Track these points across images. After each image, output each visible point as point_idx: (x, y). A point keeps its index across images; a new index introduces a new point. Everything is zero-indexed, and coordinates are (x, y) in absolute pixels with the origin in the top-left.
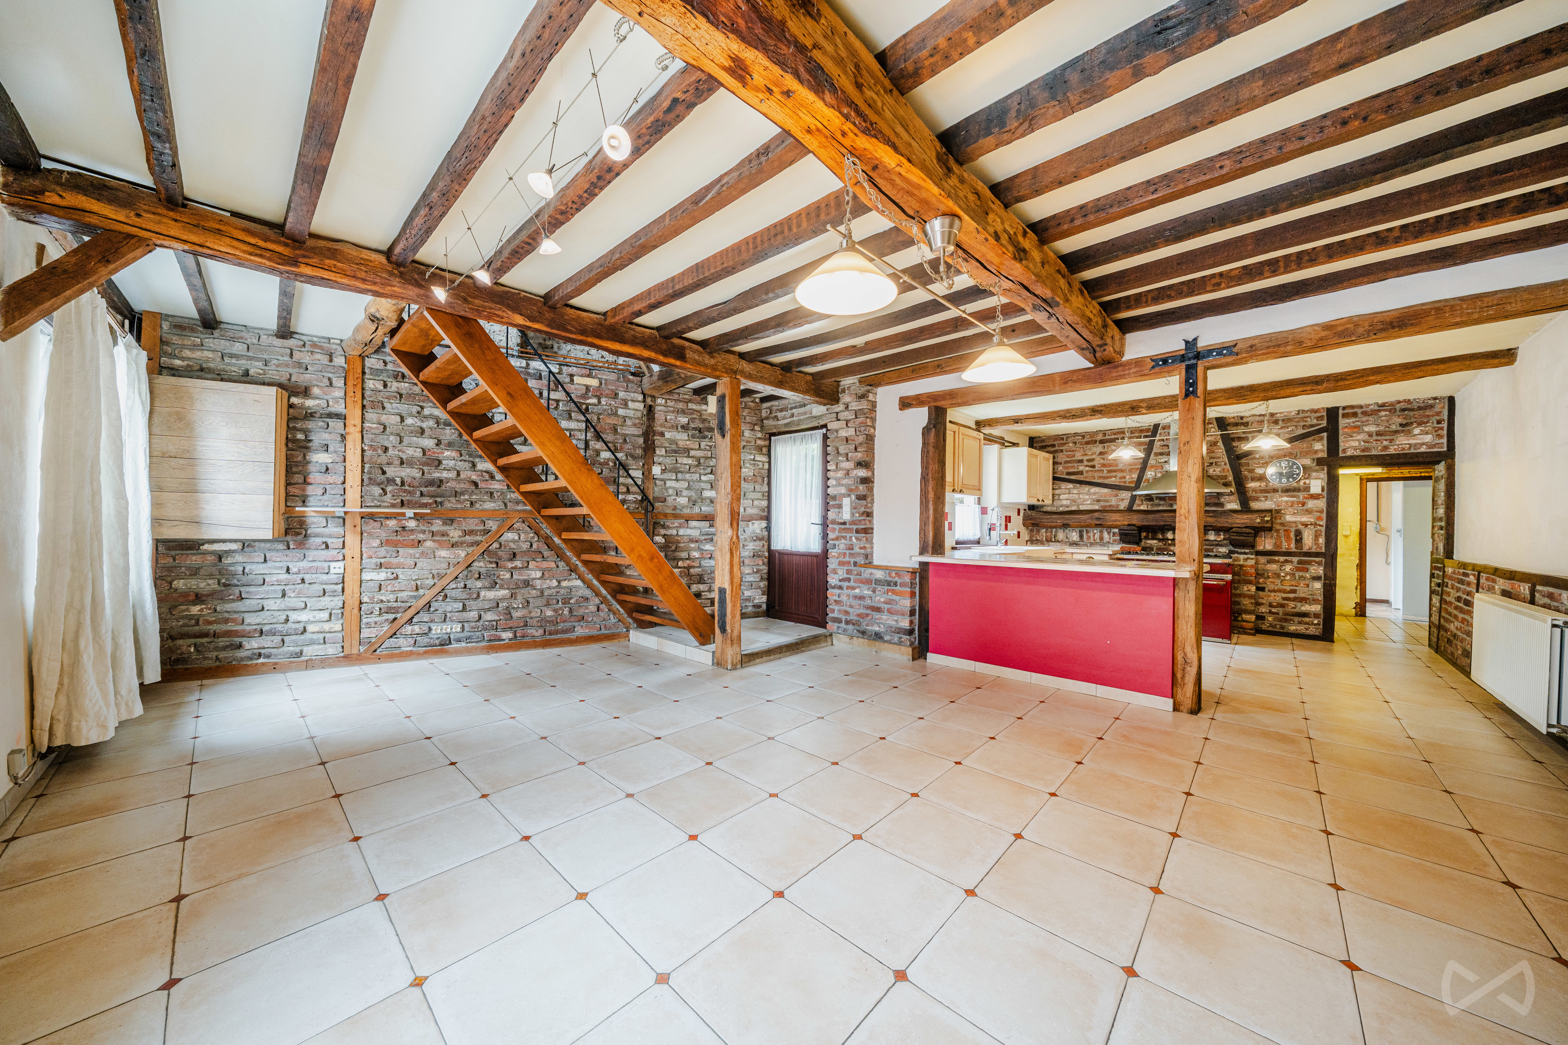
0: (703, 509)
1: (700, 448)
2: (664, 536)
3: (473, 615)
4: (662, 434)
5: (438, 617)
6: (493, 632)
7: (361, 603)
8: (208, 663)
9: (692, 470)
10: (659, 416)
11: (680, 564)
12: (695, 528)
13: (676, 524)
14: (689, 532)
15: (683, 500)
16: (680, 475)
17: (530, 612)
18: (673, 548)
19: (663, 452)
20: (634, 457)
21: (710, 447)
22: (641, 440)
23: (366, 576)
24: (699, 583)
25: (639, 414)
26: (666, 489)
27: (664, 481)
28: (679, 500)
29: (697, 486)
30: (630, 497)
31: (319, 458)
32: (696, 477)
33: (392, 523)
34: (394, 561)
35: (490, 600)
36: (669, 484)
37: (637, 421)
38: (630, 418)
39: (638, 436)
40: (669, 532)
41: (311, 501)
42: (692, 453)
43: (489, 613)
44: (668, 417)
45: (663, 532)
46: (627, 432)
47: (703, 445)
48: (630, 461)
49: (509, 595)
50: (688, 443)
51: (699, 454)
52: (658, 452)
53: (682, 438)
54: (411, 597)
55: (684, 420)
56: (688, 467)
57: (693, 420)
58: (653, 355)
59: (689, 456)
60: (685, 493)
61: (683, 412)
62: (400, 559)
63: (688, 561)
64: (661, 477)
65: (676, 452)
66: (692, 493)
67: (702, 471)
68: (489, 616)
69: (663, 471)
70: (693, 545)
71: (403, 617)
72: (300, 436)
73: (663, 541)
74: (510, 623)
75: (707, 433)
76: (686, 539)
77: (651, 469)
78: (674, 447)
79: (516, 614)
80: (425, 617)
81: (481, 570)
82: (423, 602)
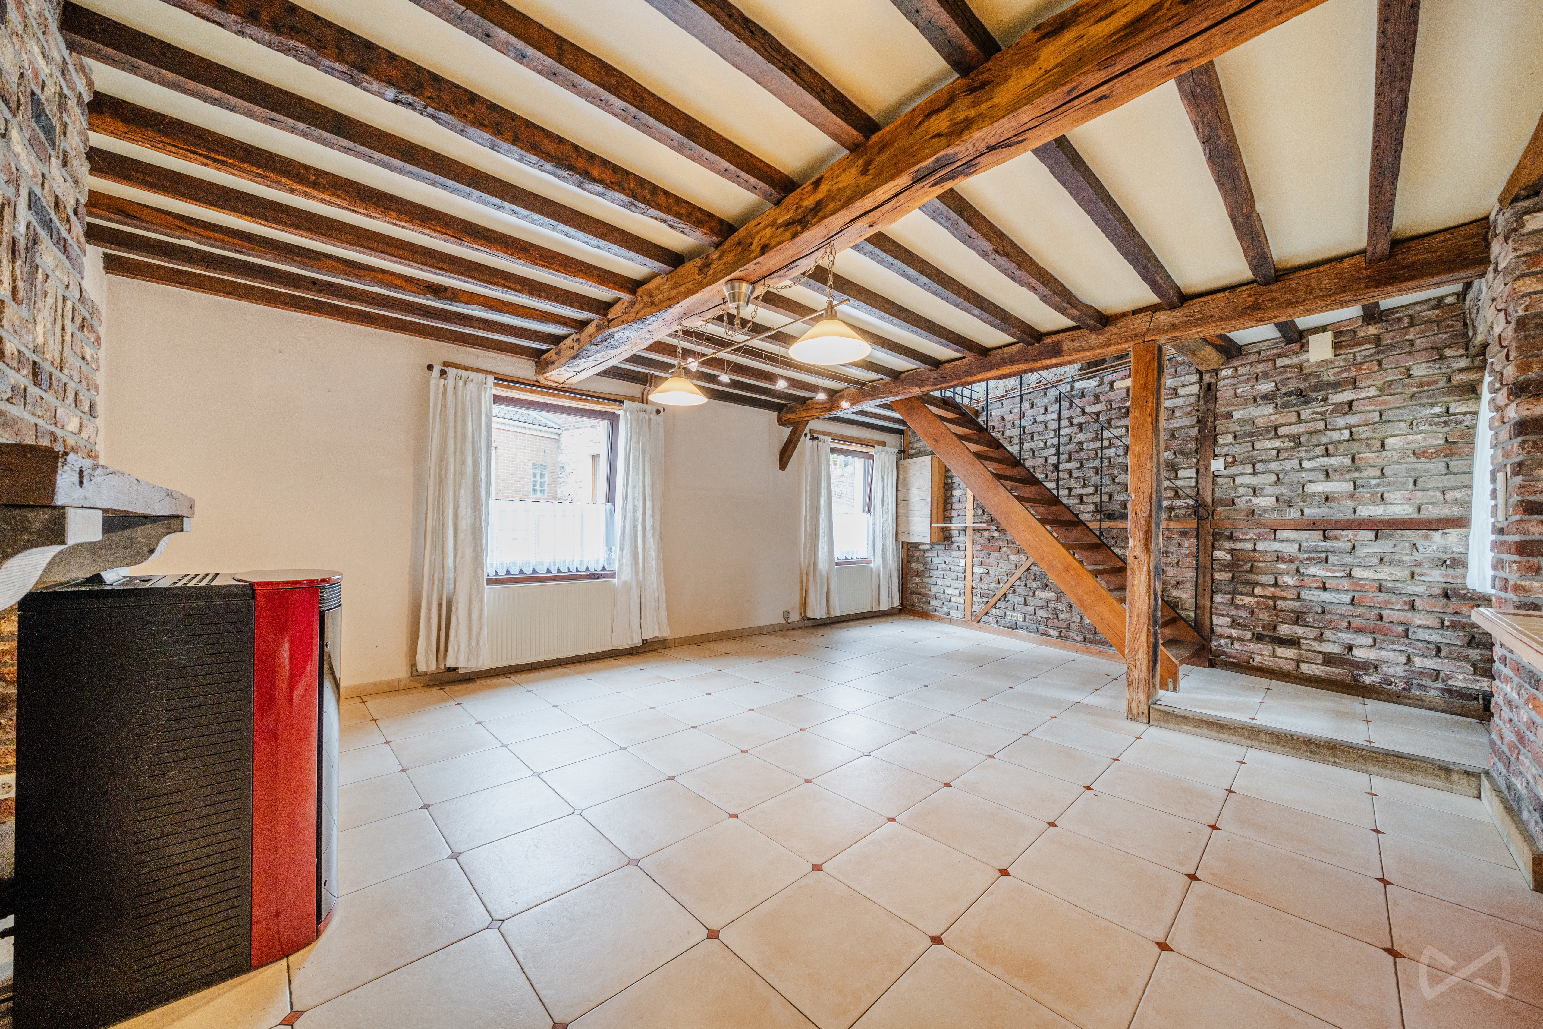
0: (1307, 511)
1: (1299, 421)
2: (1232, 551)
3: (1030, 609)
4: (1230, 415)
5: (1010, 606)
6: (1044, 628)
7: (973, 588)
8: (920, 609)
9: (1283, 455)
10: (1224, 392)
11: (1258, 590)
12: (1288, 541)
13: (1251, 535)
14: (1275, 546)
15: (1265, 501)
16: (1259, 467)
17: (1072, 617)
18: (1247, 567)
19: (1230, 438)
20: (1185, 455)
21: (1323, 414)
22: (1195, 432)
23: (976, 570)
24: (1296, 622)
25: (1193, 399)
26: (1235, 488)
27: (1233, 477)
28: (1256, 501)
29: (1293, 478)
30: (1179, 503)
31: (957, 493)
32: (1287, 465)
33: (986, 534)
34: (988, 561)
35: (1042, 599)
36: (1239, 480)
37: (1189, 409)
38: (1180, 407)
39: (1192, 426)
40: (1239, 546)
41: (954, 521)
42: (1282, 431)
43: (1041, 610)
44: (1239, 391)
45: (1228, 545)
46: (1175, 425)
47: (1305, 414)
48: (1181, 460)
49: (1055, 598)
50: (1273, 418)
51: (1295, 429)
52: (1220, 440)
53: (1264, 413)
54: (996, 588)
55: (1267, 387)
56: (1274, 452)
57: (1284, 382)
58: (1023, 367)
59: (1277, 436)
60: (1269, 490)
61: (1266, 375)
62: (991, 560)
63: (1272, 589)
64: (1226, 472)
65: (1251, 434)
66: (1284, 490)
67: (1303, 454)
68: (1041, 613)
69: (1227, 465)
70: (1284, 566)
71: (993, 601)
72: (950, 481)
73: (1229, 557)
74: (1056, 623)
75: (1313, 395)
76: (1269, 557)
77: (1210, 464)
78: (1249, 428)
79: (1061, 616)
80: (1002, 604)
81: (1038, 573)
82: (1002, 592)
